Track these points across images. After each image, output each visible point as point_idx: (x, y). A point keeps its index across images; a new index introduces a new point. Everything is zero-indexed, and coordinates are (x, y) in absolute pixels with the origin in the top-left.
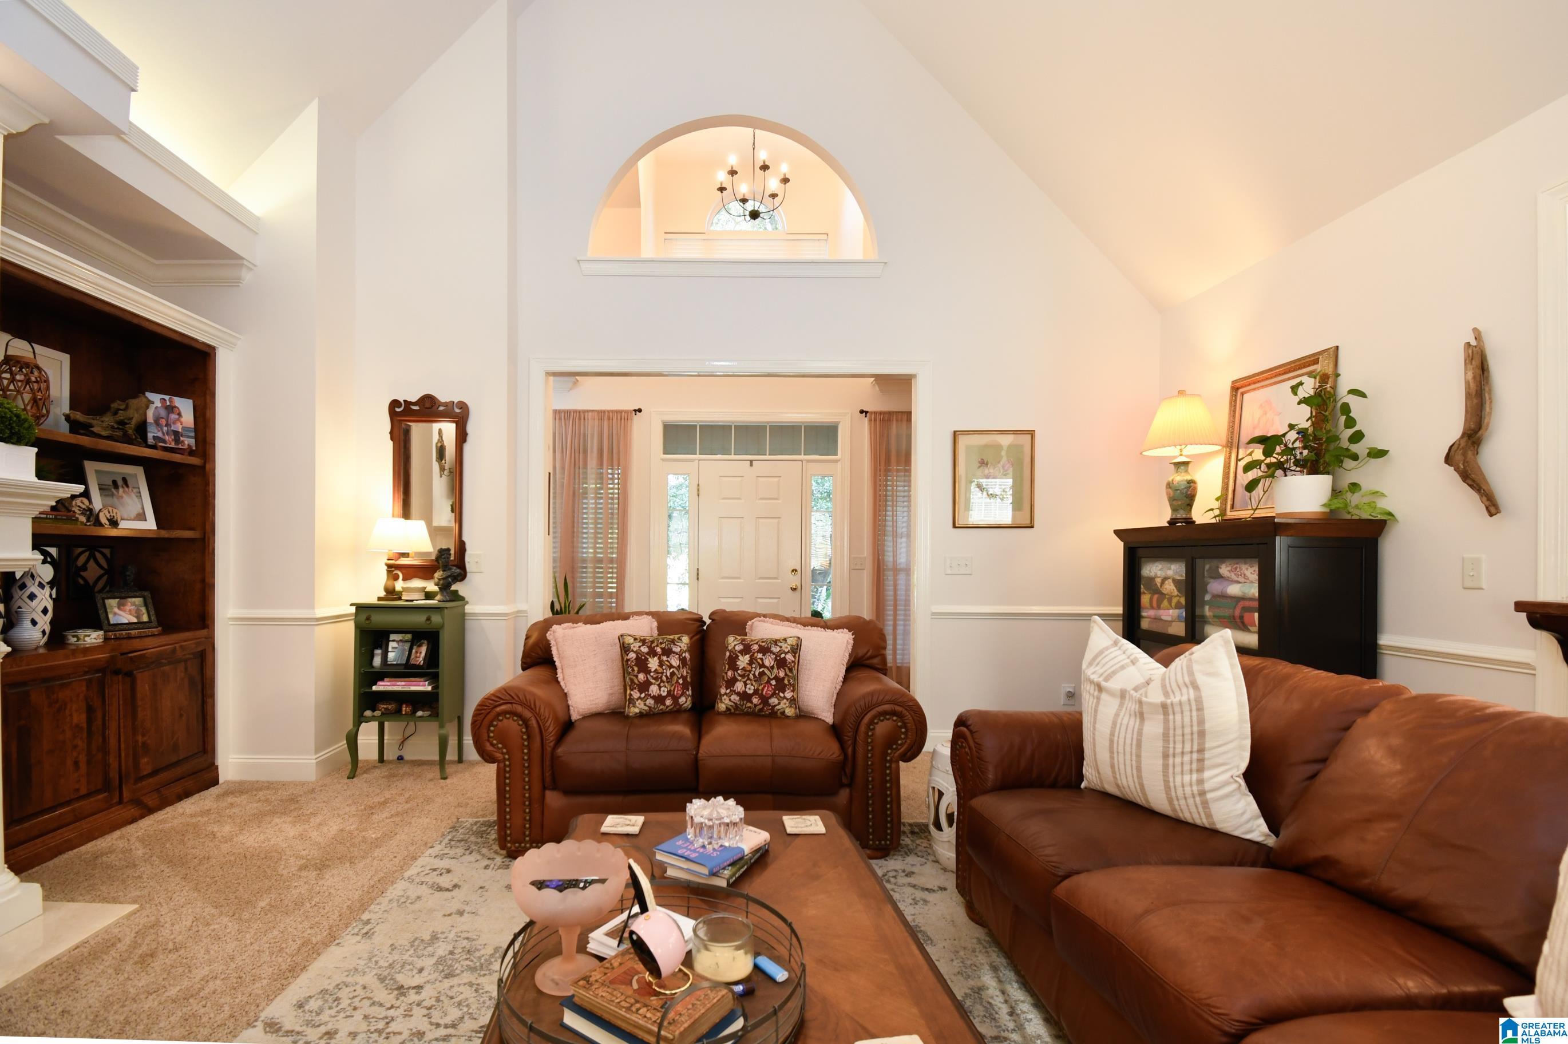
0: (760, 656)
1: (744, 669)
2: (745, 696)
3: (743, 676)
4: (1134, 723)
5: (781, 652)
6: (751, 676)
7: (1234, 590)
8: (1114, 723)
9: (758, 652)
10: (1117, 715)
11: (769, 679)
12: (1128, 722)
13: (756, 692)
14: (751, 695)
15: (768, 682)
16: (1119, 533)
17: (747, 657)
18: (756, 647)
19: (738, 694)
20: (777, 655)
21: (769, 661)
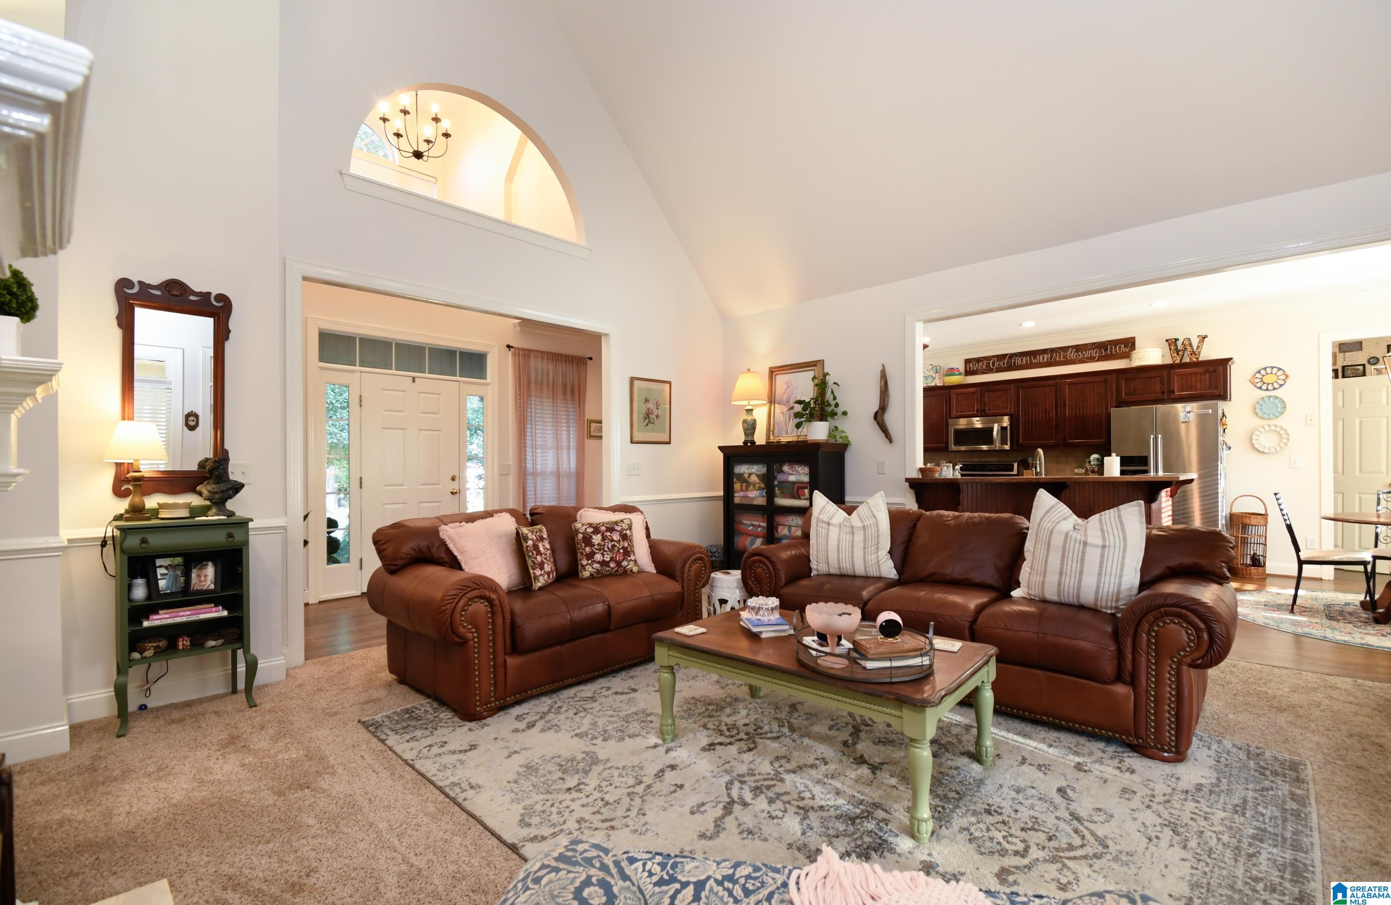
0: (608, 534)
1: (599, 544)
2: (604, 563)
3: (599, 549)
4: (849, 537)
5: (623, 530)
6: (606, 549)
7: (792, 478)
8: (839, 539)
9: (607, 531)
10: (839, 535)
11: (619, 549)
12: (846, 538)
13: (612, 559)
14: (609, 562)
15: (618, 551)
16: (720, 448)
17: (599, 536)
18: (603, 528)
19: (599, 562)
20: (621, 532)
21: (616, 537)
